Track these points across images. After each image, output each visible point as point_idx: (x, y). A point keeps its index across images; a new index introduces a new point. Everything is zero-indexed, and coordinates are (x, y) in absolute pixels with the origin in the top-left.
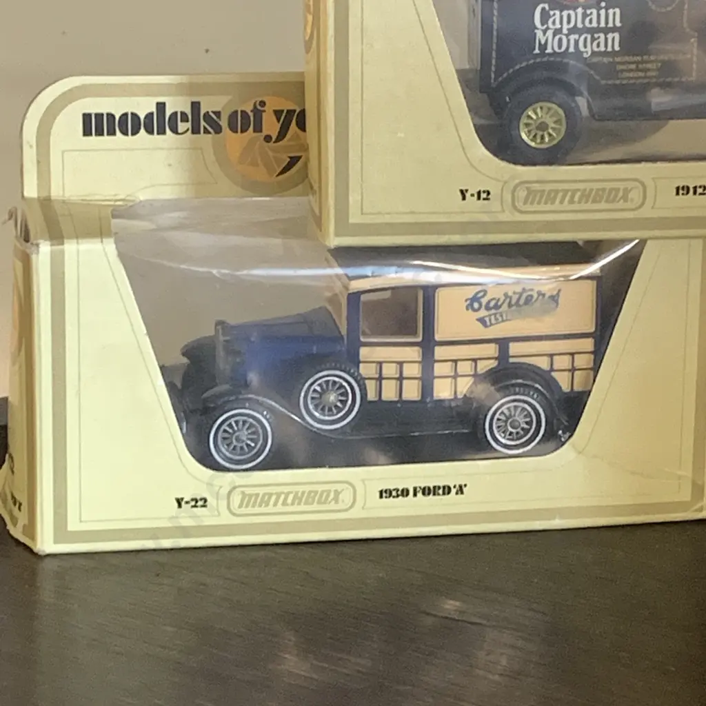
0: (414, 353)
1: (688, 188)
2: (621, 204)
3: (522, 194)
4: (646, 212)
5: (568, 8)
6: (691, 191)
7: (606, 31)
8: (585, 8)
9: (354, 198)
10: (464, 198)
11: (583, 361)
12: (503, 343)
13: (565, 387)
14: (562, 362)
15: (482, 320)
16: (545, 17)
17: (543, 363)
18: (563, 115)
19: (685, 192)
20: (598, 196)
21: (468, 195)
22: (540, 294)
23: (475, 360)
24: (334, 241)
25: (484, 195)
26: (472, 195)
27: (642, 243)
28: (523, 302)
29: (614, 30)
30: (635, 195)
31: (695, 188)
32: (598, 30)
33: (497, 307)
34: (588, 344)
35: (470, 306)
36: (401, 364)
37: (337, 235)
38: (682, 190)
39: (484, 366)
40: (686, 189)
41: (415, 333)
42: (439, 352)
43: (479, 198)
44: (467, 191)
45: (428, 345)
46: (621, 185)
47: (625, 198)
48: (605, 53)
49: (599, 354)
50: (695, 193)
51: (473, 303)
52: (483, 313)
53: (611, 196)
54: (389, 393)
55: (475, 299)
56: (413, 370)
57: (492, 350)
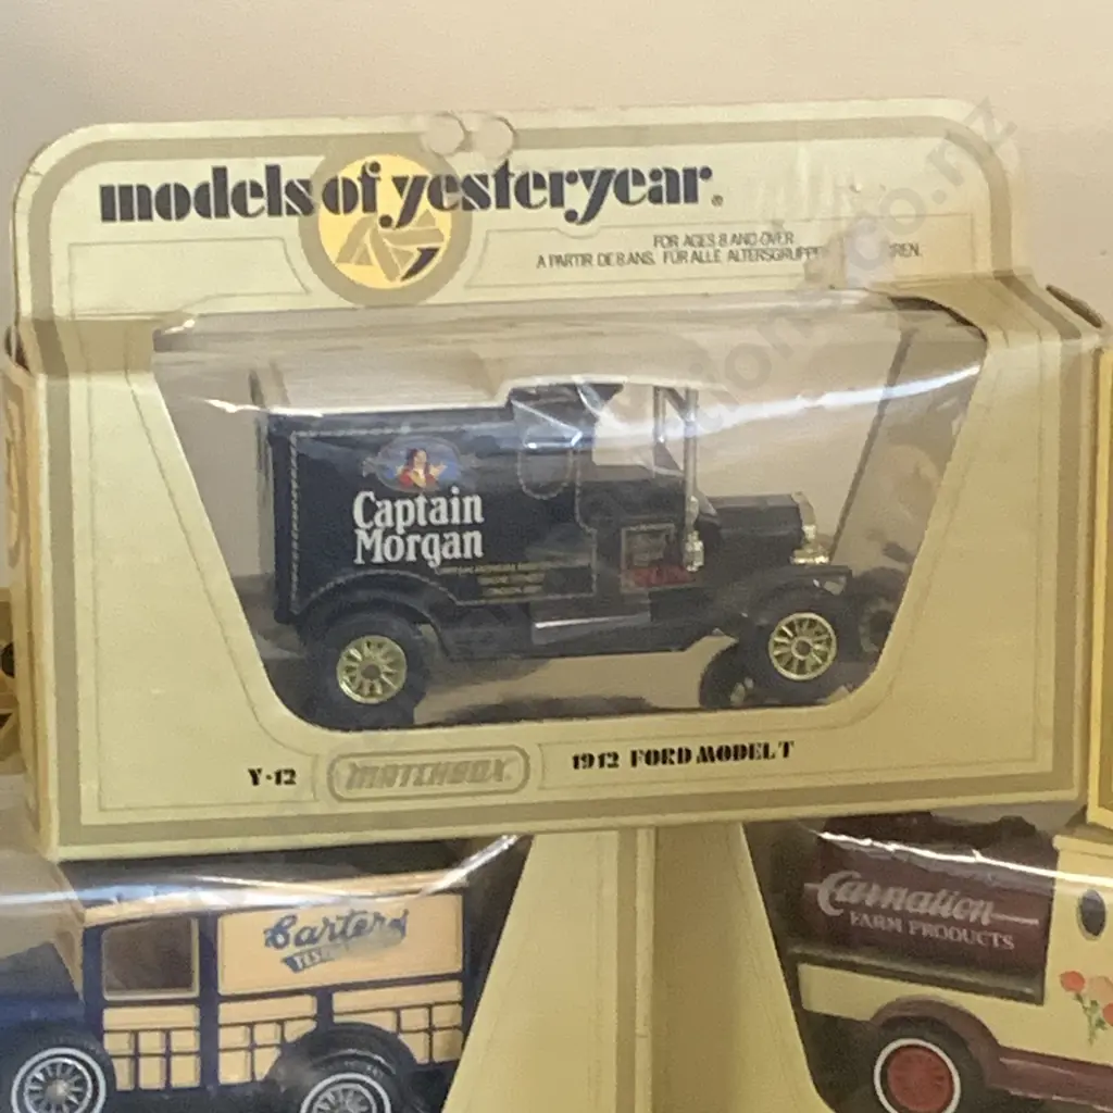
0: (188, 1015)
1: (591, 757)
2: (492, 785)
3: (344, 772)
4: (531, 795)
5: (403, 496)
6: (597, 761)
7: (462, 528)
8: (428, 496)
9: (88, 787)
10: (256, 782)
11: (447, 1016)
12: (323, 995)
13: (420, 1056)
14: (414, 1019)
15: (290, 962)
16: (370, 510)
17: (386, 1022)
18: (403, 654)
19: (587, 763)
20: (458, 773)
21: (262, 778)
22: (379, 918)
23: (281, 1022)
24: (60, 852)
25: (285, 777)
26: (269, 777)
27: (526, 840)
28: (351, 930)
29: (474, 526)
30: (514, 771)
31: (602, 758)
32: (449, 527)
33: (313, 940)
34: (453, 990)
35: (271, 941)
36: (167, 1032)
37: (64, 842)
38: (583, 761)
39: (295, 1031)
40: (588, 759)
41: (187, 985)
42: (227, 1012)
43: (278, 781)
44: (259, 771)
45: (209, 1002)
46: (491, 756)
47: (499, 775)
48: (462, 562)
49: (469, 1003)
50: (602, 764)
51: (276, 935)
52: (291, 950)
53: (476, 771)
54: (151, 1077)
55: (279, 928)
56: (187, 1041)
57: (307, 1005)
